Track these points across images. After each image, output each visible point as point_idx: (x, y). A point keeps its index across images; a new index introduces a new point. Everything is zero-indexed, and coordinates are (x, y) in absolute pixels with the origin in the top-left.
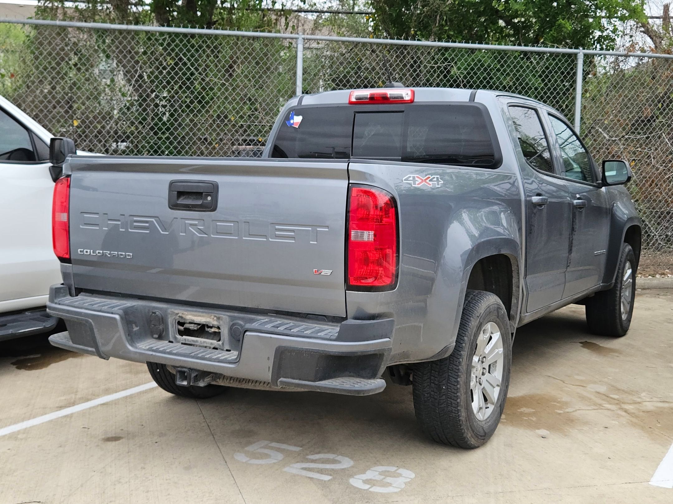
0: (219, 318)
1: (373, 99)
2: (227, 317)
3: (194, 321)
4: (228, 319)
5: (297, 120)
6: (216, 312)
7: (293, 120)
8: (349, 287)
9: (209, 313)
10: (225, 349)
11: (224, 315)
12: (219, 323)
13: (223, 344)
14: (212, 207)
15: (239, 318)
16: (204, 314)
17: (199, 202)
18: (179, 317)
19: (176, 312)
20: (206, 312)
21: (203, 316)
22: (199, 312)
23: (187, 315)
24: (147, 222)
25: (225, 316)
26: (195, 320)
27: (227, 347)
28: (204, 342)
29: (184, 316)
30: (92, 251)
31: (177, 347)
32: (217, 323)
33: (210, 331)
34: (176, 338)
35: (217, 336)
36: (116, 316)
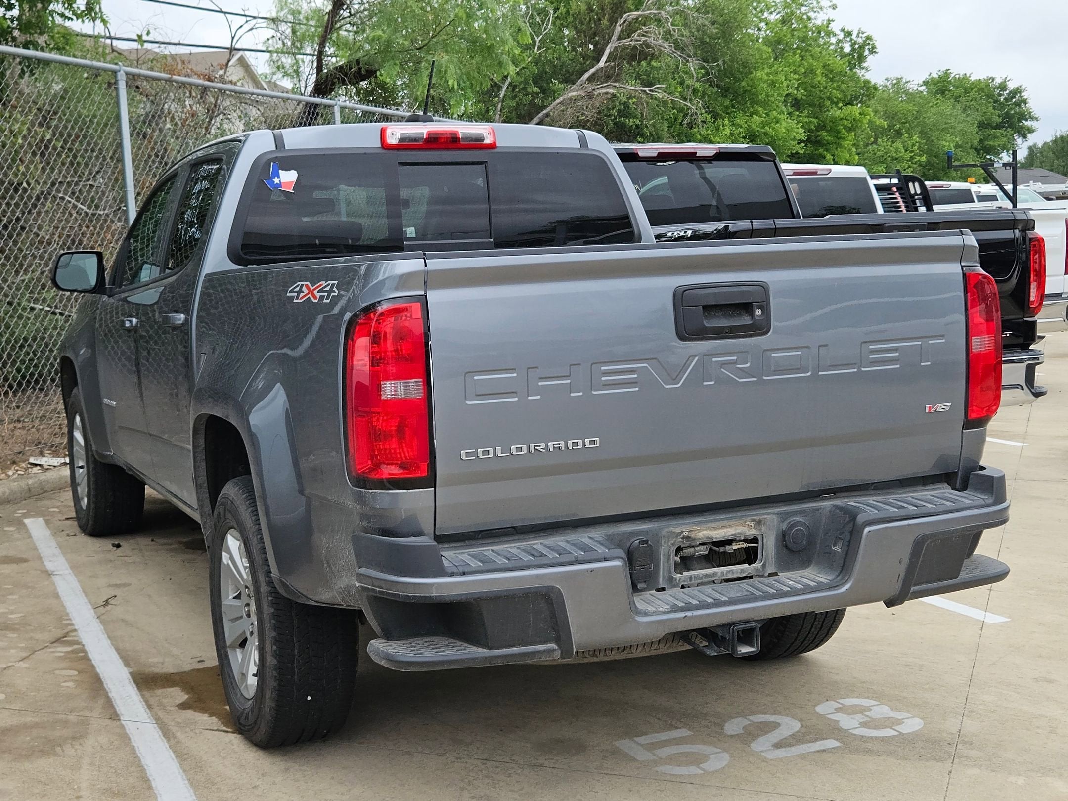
0: (759, 523)
2: (774, 516)
3: (711, 538)
4: (776, 522)
5: (288, 177)
6: (754, 513)
7: (279, 177)
8: (967, 423)
9: (740, 517)
10: (767, 574)
11: (769, 514)
12: (761, 529)
13: (764, 566)
15: (795, 513)
16: (732, 522)
17: (746, 320)
18: (684, 538)
19: (678, 530)
20: (735, 518)
21: (730, 526)
22: (723, 519)
23: (699, 531)
24: (632, 371)
25: (771, 516)
26: (714, 536)
27: (771, 569)
28: (728, 572)
29: (692, 535)
30: (499, 449)
32: (752, 532)
33: (729, 549)
34: (671, 579)
35: (750, 556)
36: (617, 563)
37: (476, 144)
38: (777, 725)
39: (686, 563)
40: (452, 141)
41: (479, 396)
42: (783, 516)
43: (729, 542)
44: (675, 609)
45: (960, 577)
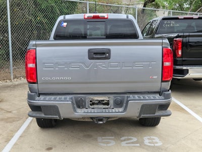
0: (109, 98)
1: (94, 17)
4: (113, 98)
5: (65, 24)
6: (108, 95)
7: (63, 24)
8: (162, 81)
9: (105, 96)
10: (111, 108)
13: (110, 106)
14: (108, 58)
15: (118, 96)
17: (104, 56)
19: (90, 97)
20: (103, 96)
24: (78, 65)
25: (112, 96)
29: (93, 98)
31: (89, 110)
32: (108, 99)
33: (103, 102)
34: (89, 107)
35: (107, 104)
36: (70, 102)
37: (103, 18)
38: (132, 139)
39: (93, 104)
40: (98, 17)
41: (46, 68)
42: (115, 97)
43: (104, 101)
44: (85, 112)
45: (156, 114)
